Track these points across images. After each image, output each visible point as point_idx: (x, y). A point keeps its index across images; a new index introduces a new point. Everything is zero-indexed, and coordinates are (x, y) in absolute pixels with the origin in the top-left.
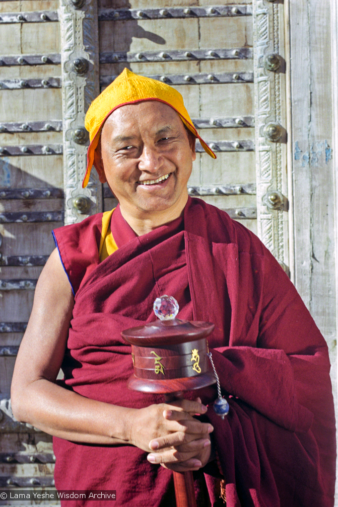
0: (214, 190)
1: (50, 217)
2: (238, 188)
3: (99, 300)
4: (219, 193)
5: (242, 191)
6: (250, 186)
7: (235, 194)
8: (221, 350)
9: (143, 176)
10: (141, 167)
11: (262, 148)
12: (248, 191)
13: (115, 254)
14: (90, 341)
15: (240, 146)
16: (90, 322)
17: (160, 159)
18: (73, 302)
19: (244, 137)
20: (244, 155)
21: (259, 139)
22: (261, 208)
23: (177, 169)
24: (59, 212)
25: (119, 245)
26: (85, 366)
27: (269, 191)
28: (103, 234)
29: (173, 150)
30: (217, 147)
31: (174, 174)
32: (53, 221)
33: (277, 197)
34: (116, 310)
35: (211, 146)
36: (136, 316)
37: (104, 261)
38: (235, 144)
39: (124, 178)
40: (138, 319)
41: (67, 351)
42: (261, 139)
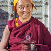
0: (35, 13)
1: (6, 17)
2: (39, 13)
3: (15, 35)
4: (36, 14)
5: (40, 14)
6: (41, 13)
7: (39, 14)
8: (37, 45)
9: (24, 12)
10: (24, 11)
11: (44, 6)
12: (41, 14)
13: (18, 27)
14: (13, 42)
15: (40, 6)
16: (13, 39)
17: (27, 9)
18: (10, 35)
19: (41, 4)
20: (40, 7)
21: (43, 5)
22: (43, 17)
23: (30, 11)
24: (7, 17)
25: (19, 25)
26: (12, 47)
27: (45, 14)
28: (16, 23)
29: (30, 8)
30: (36, 6)
31: (30, 12)
32: (6, 18)
33: (46, 15)
34: (18, 37)
35: (35, 6)
36: (21, 38)
37: (16, 28)
38: (39, 5)
39: (21, 13)
40: (22, 39)
41: (9, 44)
42: (44, 5)
